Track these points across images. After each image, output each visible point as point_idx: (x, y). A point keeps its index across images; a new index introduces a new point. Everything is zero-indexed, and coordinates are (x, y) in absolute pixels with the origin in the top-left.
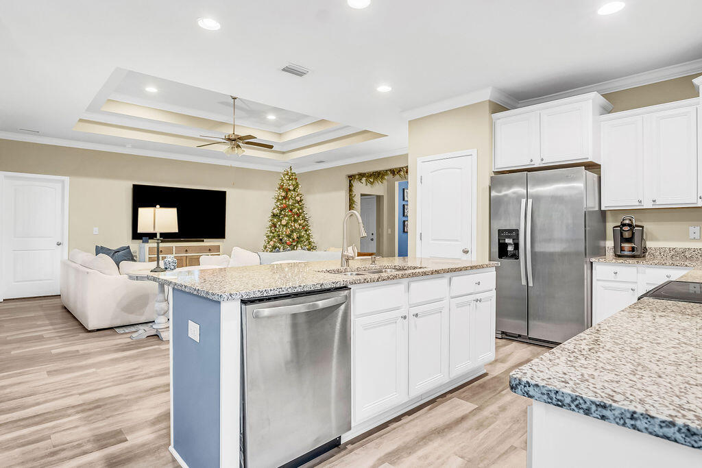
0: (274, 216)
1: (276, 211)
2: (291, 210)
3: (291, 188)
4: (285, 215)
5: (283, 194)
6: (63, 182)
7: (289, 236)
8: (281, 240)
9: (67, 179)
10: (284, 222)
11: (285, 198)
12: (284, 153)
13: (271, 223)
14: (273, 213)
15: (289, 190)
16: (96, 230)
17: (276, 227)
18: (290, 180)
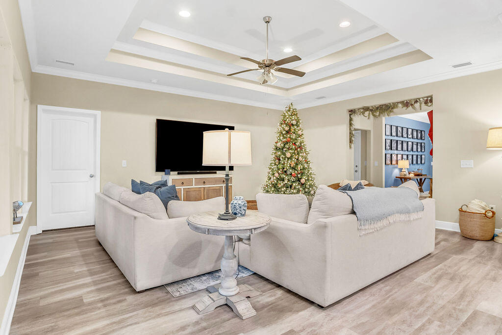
0: (277, 149)
1: (279, 145)
2: (295, 144)
3: (294, 122)
4: (289, 149)
5: (287, 129)
6: (95, 116)
7: (294, 168)
8: (286, 172)
9: (98, 113)
10: (288, 155)
11: (288, 132)
12: (287, 90)
13: (274, 156)
14: (276, 146)
15: (292, 125)
16: (124, 163)
17: (280, 160)
18: (292, 115)
